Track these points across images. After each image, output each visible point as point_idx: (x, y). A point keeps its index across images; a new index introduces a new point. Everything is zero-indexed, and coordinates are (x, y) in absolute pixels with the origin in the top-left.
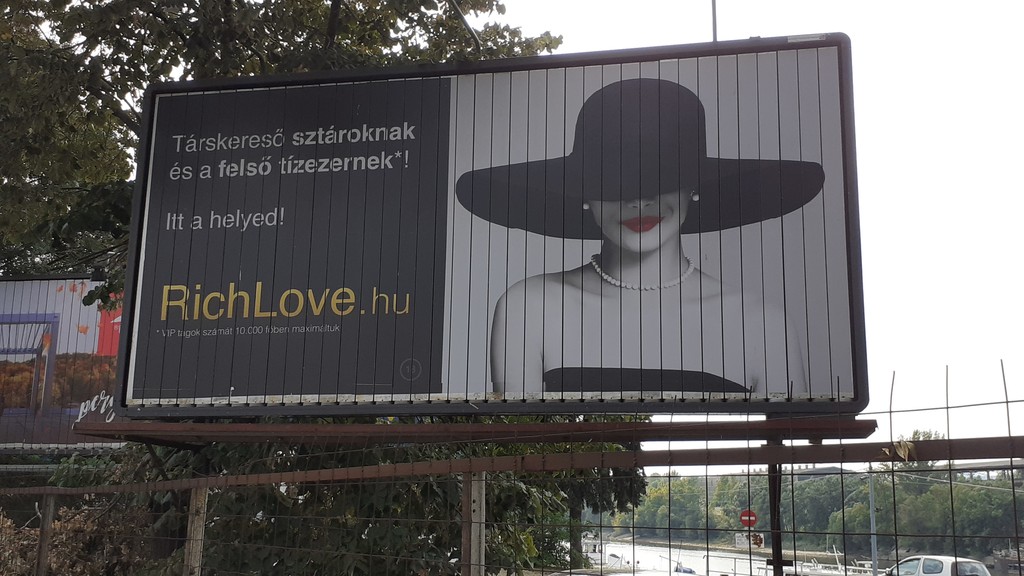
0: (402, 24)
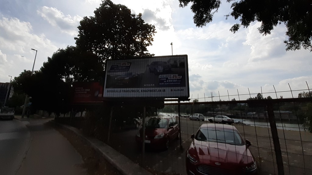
0: (136, 53)
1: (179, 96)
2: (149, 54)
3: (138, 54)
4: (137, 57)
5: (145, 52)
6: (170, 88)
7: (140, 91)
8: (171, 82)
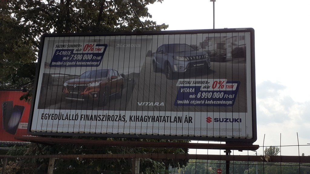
0: (120, 19)
1: (229, 135)
2: (154, 23)
3: (126, 24)
4: (124, 32)
5: (143, 19)
6: (204, 115)
7: (127, 118)
8: (208, 99)
